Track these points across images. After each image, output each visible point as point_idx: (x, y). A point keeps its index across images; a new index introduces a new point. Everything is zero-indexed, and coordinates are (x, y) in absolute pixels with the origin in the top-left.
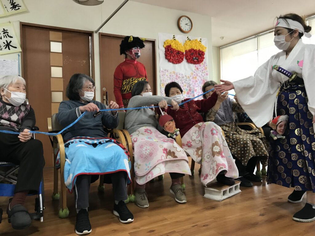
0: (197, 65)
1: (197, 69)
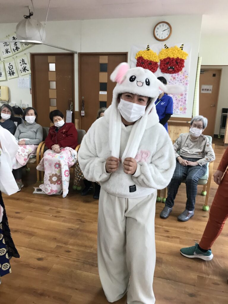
0: (174, 75)
1: (174, 78)
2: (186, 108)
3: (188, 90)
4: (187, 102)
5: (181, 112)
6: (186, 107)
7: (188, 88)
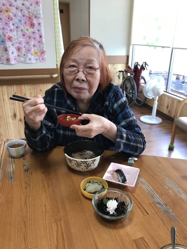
2: (45, 52)
3: (42, 16)
4: (44, 40)
5: (37, 60)
6: (45, 49)
7: (41, 12)
